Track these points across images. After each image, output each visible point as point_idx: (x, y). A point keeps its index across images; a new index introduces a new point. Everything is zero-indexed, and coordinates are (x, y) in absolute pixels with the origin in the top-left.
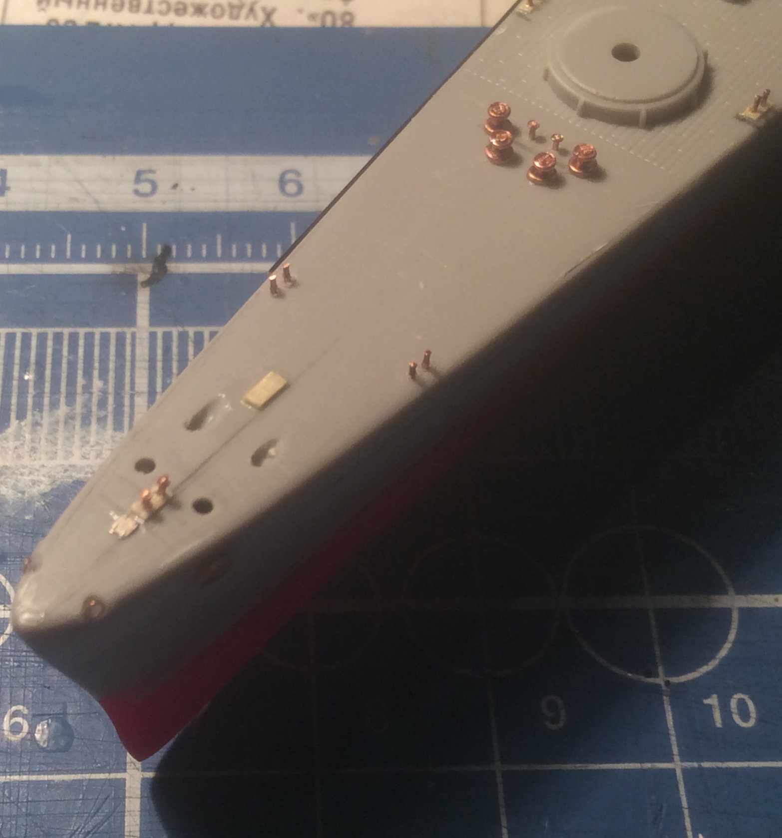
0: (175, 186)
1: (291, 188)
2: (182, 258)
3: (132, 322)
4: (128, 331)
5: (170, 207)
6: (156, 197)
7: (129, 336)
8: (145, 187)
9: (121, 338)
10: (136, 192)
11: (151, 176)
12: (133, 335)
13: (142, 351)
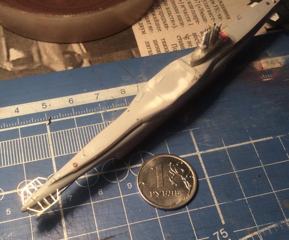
0: (50, 105)
1: (71, 102)
2: (54, 119)
3: (47, 132)
4: (47, 134)
5: (50, 110)
6: (47, 108)
7: (47, 135)
8: (44, 107)
9: (45, 135)
10: (43, 108)
11: (45, 104)
12: (48, 134)
13: (50, 137)
